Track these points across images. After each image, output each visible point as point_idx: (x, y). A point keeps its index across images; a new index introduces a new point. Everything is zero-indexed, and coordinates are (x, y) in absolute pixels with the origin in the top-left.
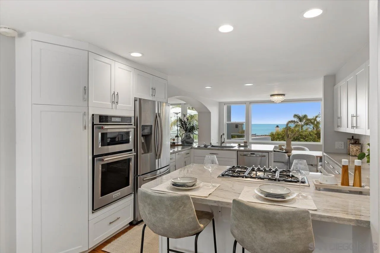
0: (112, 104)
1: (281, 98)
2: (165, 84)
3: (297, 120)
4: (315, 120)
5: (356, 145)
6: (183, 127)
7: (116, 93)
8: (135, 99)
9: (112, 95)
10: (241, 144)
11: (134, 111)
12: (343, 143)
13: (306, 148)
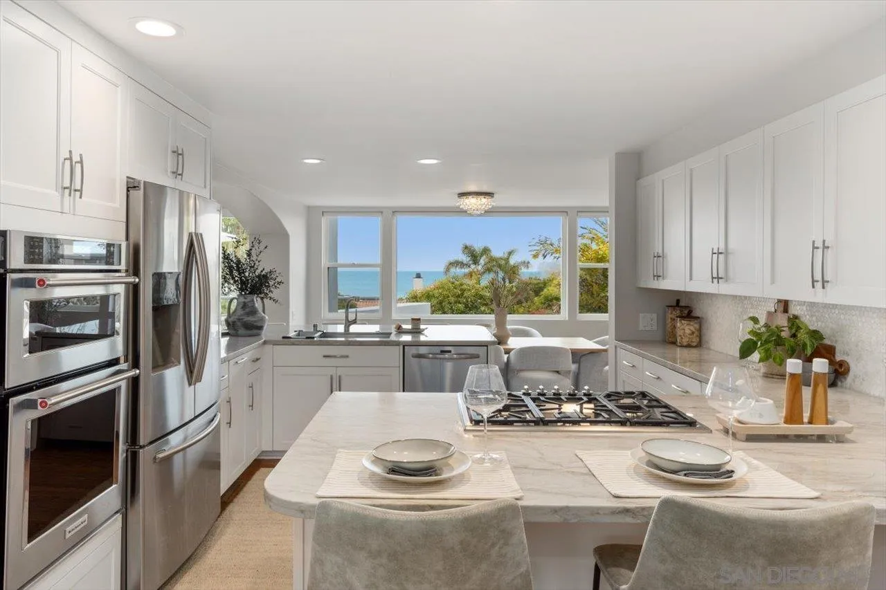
0: (63, 195)
1: (483, 202)
2: (206, 139)
3: (469, 259)
4: (507, 260)
5: (690, 321)
6: (233, 278)
7: (76, 158)
8: (127, 182)
9: (63, 164)
10: (404, 326)
11: (124, 225)
12: (655, 316)
13: (534, 331)
